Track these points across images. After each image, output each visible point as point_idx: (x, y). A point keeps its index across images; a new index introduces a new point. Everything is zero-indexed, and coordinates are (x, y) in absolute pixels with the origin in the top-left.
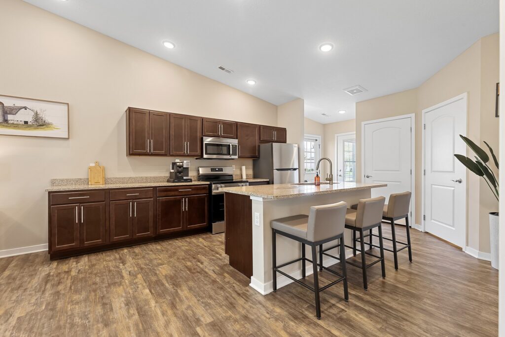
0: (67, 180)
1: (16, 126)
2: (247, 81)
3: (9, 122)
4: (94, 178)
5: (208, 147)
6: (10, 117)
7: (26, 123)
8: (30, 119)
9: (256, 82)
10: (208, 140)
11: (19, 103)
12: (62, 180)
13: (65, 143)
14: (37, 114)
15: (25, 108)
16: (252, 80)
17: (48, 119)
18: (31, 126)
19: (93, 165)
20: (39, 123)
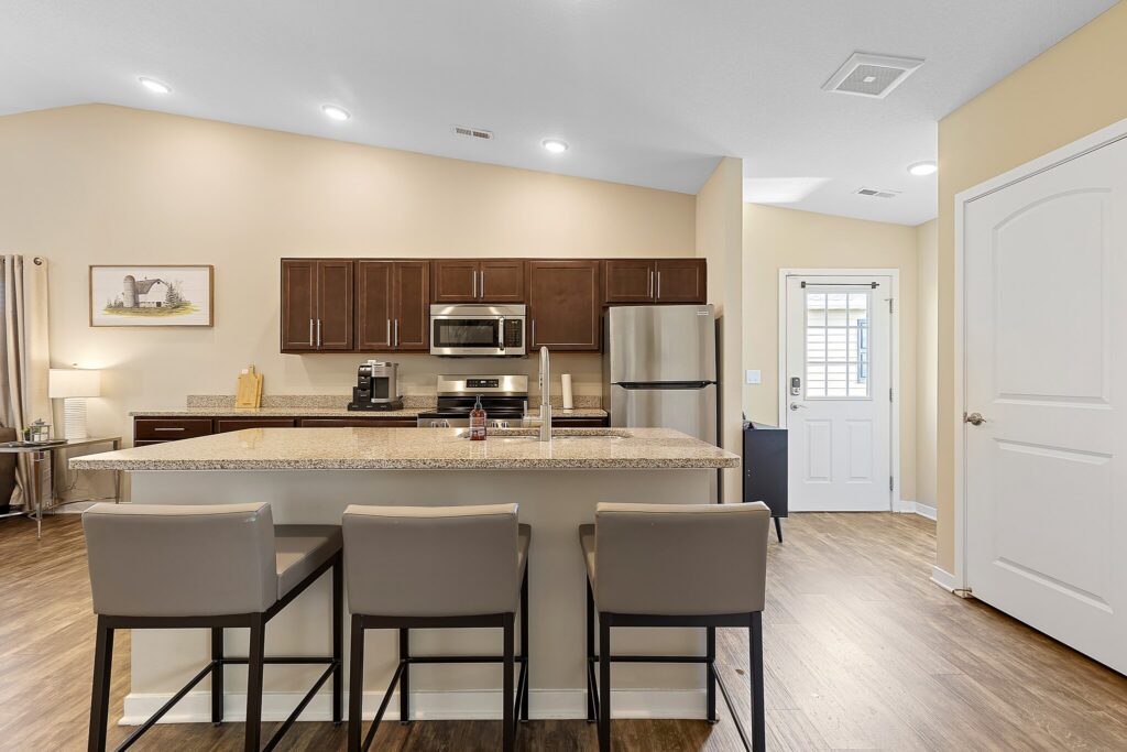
0: (208, 397)
1: (147, 311)
2: (544, 143)
3: (142, 305)
4: (243, 396)
5: (442, 328)
6: (141, 298)
7: (159, 304)
8: (163, 299)
9: (567, 147)
10: (445, 312)
11: (151, 275)
12: (202, 398)
13: (209, 332)
14: (171, 289)
15: (158, 281)
16: (555, 141)
17: (185, 296)
18: (164, 309)
19: (245, 371)
20: (175, 304)
